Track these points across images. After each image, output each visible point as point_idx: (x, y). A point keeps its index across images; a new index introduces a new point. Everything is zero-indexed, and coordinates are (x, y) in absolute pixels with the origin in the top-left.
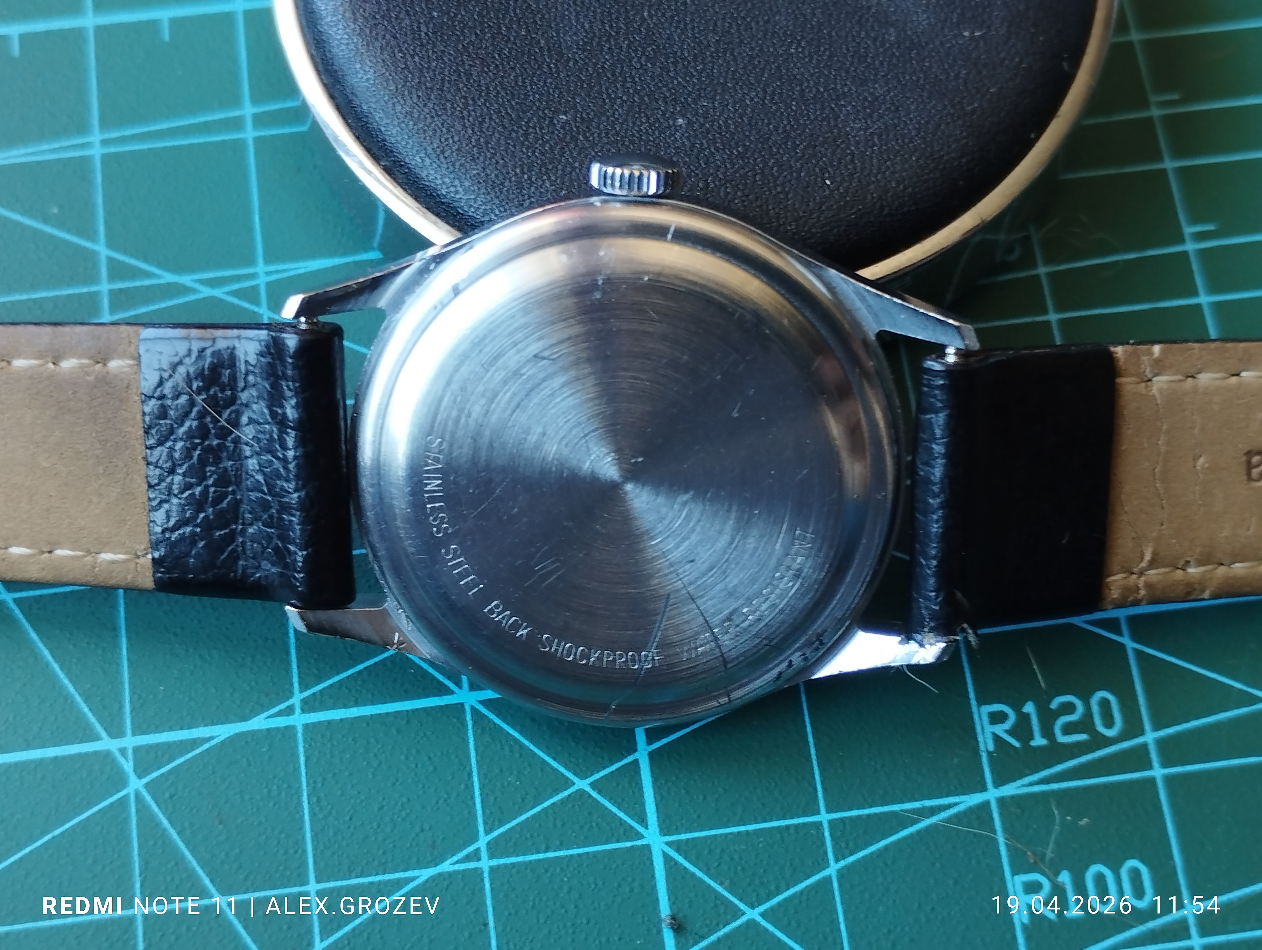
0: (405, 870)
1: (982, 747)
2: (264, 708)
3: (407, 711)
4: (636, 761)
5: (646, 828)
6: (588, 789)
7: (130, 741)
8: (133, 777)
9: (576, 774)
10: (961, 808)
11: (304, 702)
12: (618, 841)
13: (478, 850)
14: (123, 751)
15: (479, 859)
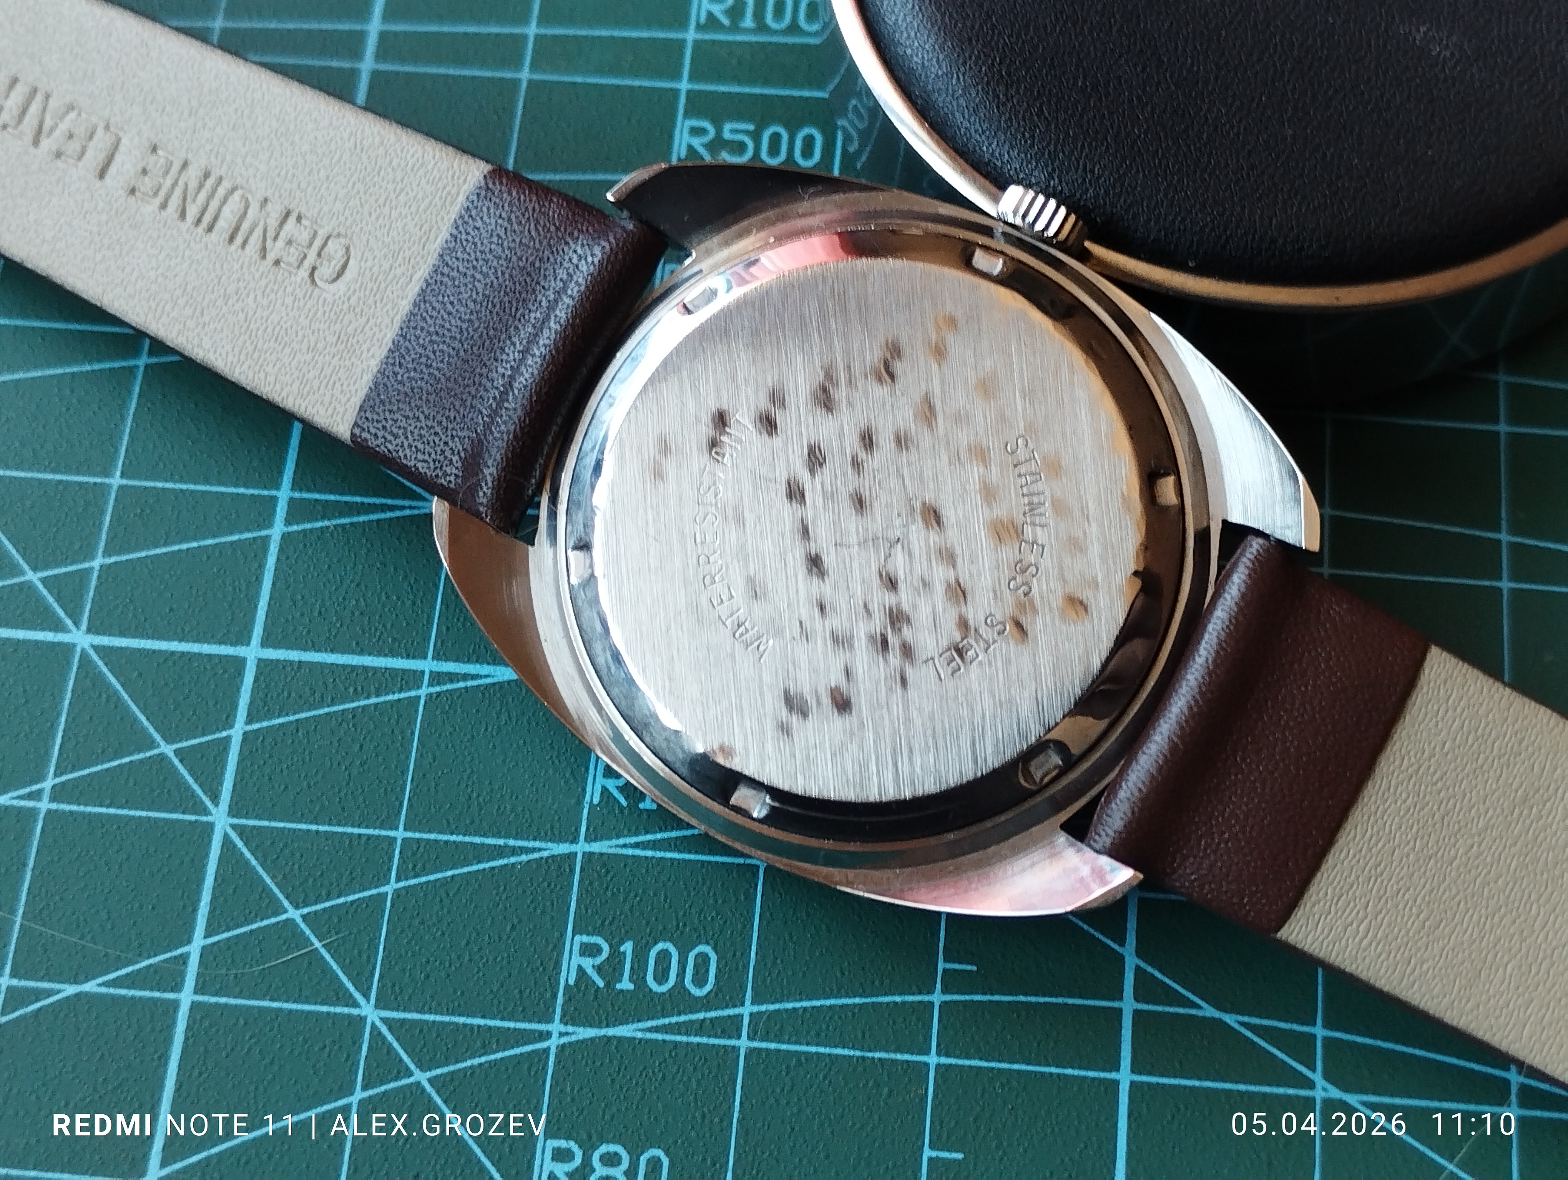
1: (588, 798)
3: (18, 640)
4: (228, 738)
5: (217, 805)
6: (171, 755)
9: (164, 738)
10: (545, 854)
12: (184, 813)
13: (41, 791)
15: (40, 800)
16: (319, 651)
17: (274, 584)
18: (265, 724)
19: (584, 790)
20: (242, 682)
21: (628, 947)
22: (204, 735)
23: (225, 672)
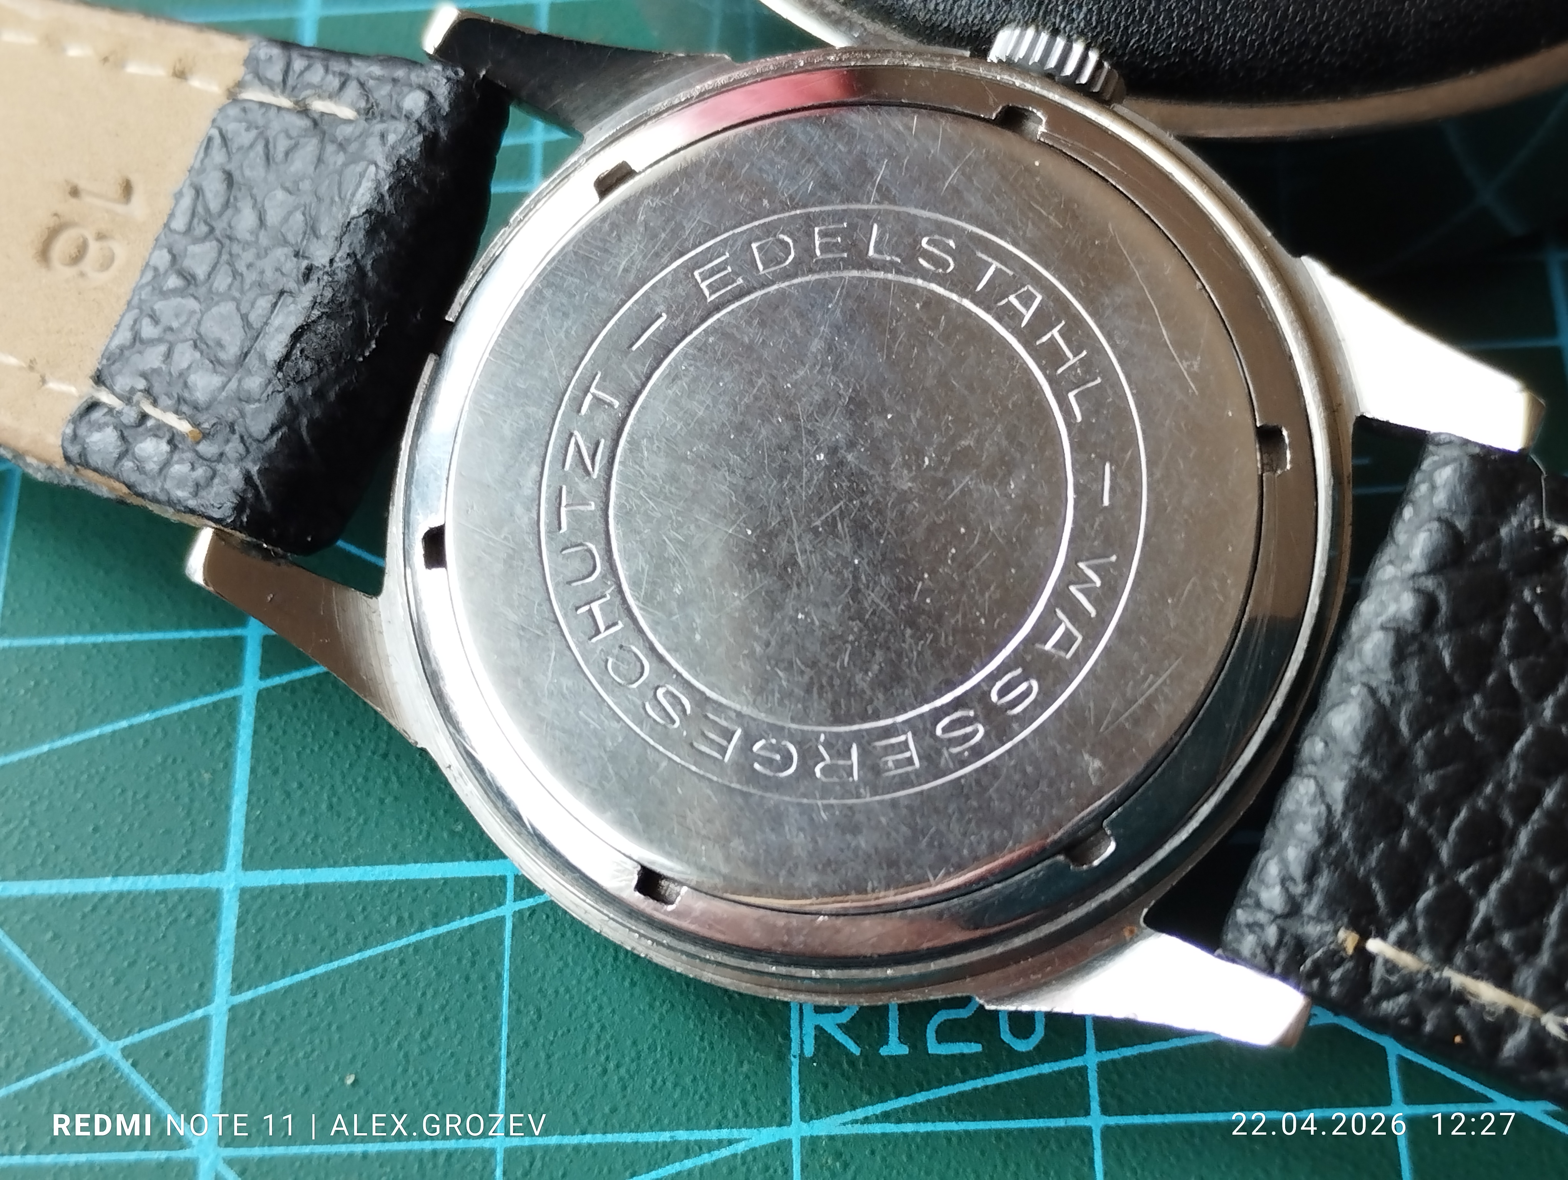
1: (795, 1049)
4: (206, 1020)
6: (117, 1056)
10: (740, 1148)
16: (335, 865)
17: (253, 770)
18: (262, 990)
19: (787, 1037)
20: (218, 929)
22: (166, 1019)
23: (189, 916)
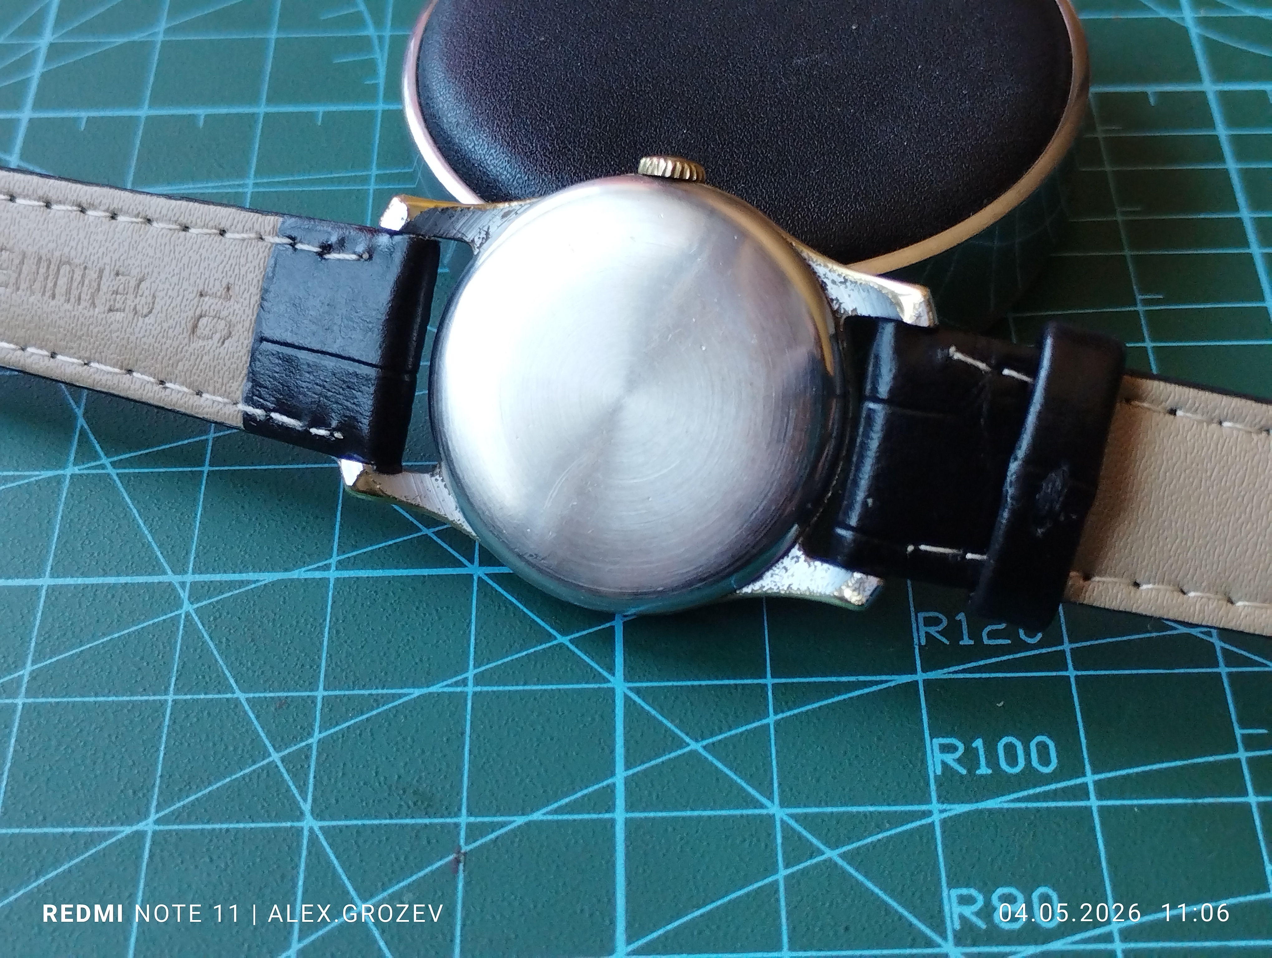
0: (402, 688)
1: (916, 641)
2: (304, 564)
3: (424, 576)
4: (612, 628)
5: (613, 675)
6: (568, 644)
7: (189, 578)
8: (186, 602)
9: (559, 632)
10: (892, 684)
11: (339, 562)
12: (586, 683)
13: (466, 679)
14: (183, 585)
15: (466, 685)
19: (912, 636)
21: (978, 743)
